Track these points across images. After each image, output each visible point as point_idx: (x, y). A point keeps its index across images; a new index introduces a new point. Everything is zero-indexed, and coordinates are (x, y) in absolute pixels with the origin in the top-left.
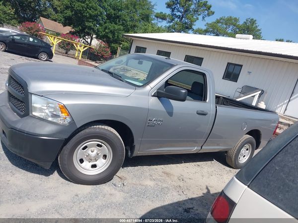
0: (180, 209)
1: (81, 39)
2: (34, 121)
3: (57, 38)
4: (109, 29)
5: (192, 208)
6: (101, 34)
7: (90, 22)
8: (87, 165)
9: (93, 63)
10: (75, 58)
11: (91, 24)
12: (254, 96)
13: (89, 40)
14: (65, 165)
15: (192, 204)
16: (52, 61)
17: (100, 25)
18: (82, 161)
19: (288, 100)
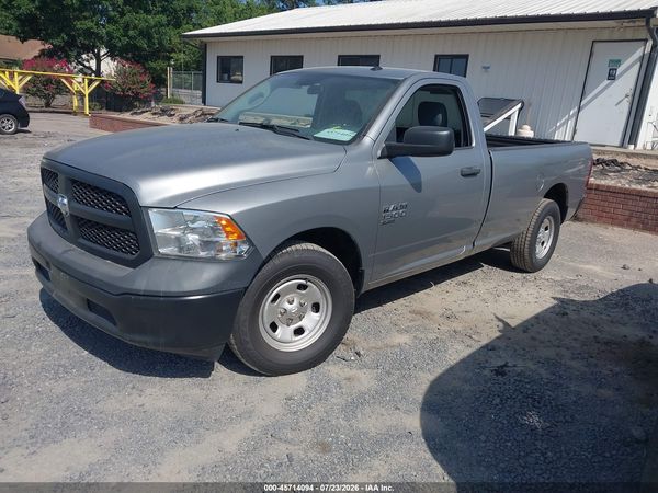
0: (486, 372)
1: (74, 64)
2: (169, 265)
3: (19, 74)
4: (135, 27)
5: (505, 365)
6: (119, 44)
7: (85, 18)
8: (284, 332)
9: (127, 116)
10: (75, 114)
11: (89, 24)
12: (509, 118)
13: (93, 64)
14: (248, 342)
15: (500, 357)
16: (28, 132)
17: (111, 20)
18: (274, 327)
19: (576, 109)
